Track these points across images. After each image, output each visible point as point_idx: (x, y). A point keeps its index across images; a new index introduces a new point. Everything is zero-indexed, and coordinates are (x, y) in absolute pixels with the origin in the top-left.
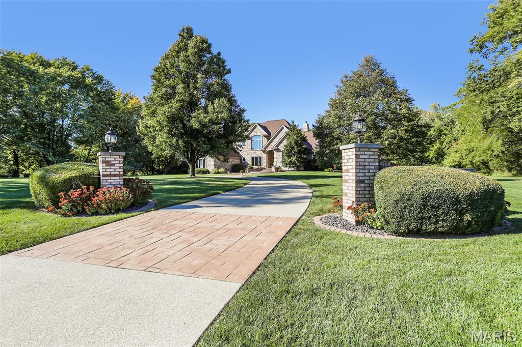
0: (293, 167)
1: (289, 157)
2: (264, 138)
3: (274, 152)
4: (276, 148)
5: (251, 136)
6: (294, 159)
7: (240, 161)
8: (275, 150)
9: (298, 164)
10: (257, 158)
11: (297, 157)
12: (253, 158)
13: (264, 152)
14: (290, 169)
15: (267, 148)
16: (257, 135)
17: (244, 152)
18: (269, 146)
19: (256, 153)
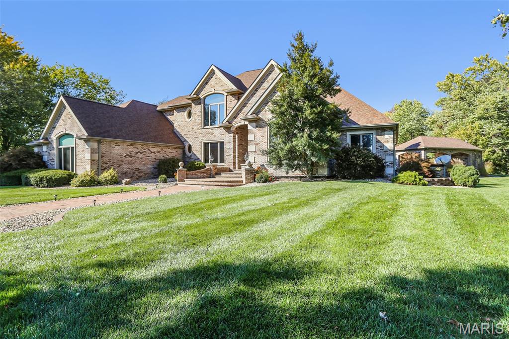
0: (298, 167)
1: (289, 137)
2: (230, 97)
3: (250, 127)
4: (254, 116)
5: (202, 96)
6: (301, 142)
7: (180, 151)
8: (251, 121)
9: (314, 159)
10: (214, 145)
11: (310, 137)
12: (206, 145)
13: (227, 129)
14: (291, 174)
15: (236, 120)
16: (215, 92)
17: (189, 133)
18: (238, 114)
19: (212, 134)
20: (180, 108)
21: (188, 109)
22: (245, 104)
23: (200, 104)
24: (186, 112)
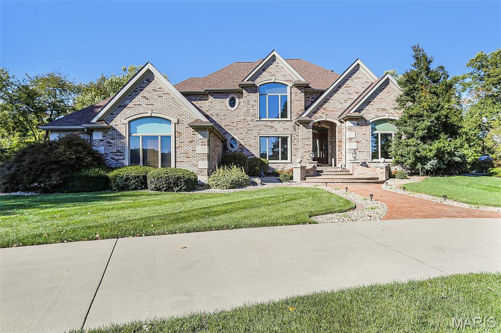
2: (295, 90)
3: (350, 124)
5: (258, 82)
12: (263, 139)
15: (315, 115)
16: (276, 81)
17: (232, 124)
18: (319, 110)
19: (272, 127)
20: (217, 93)
21: (230, 96)
22: (326, 99)
23: (255, 92)
24: (228, 99)
